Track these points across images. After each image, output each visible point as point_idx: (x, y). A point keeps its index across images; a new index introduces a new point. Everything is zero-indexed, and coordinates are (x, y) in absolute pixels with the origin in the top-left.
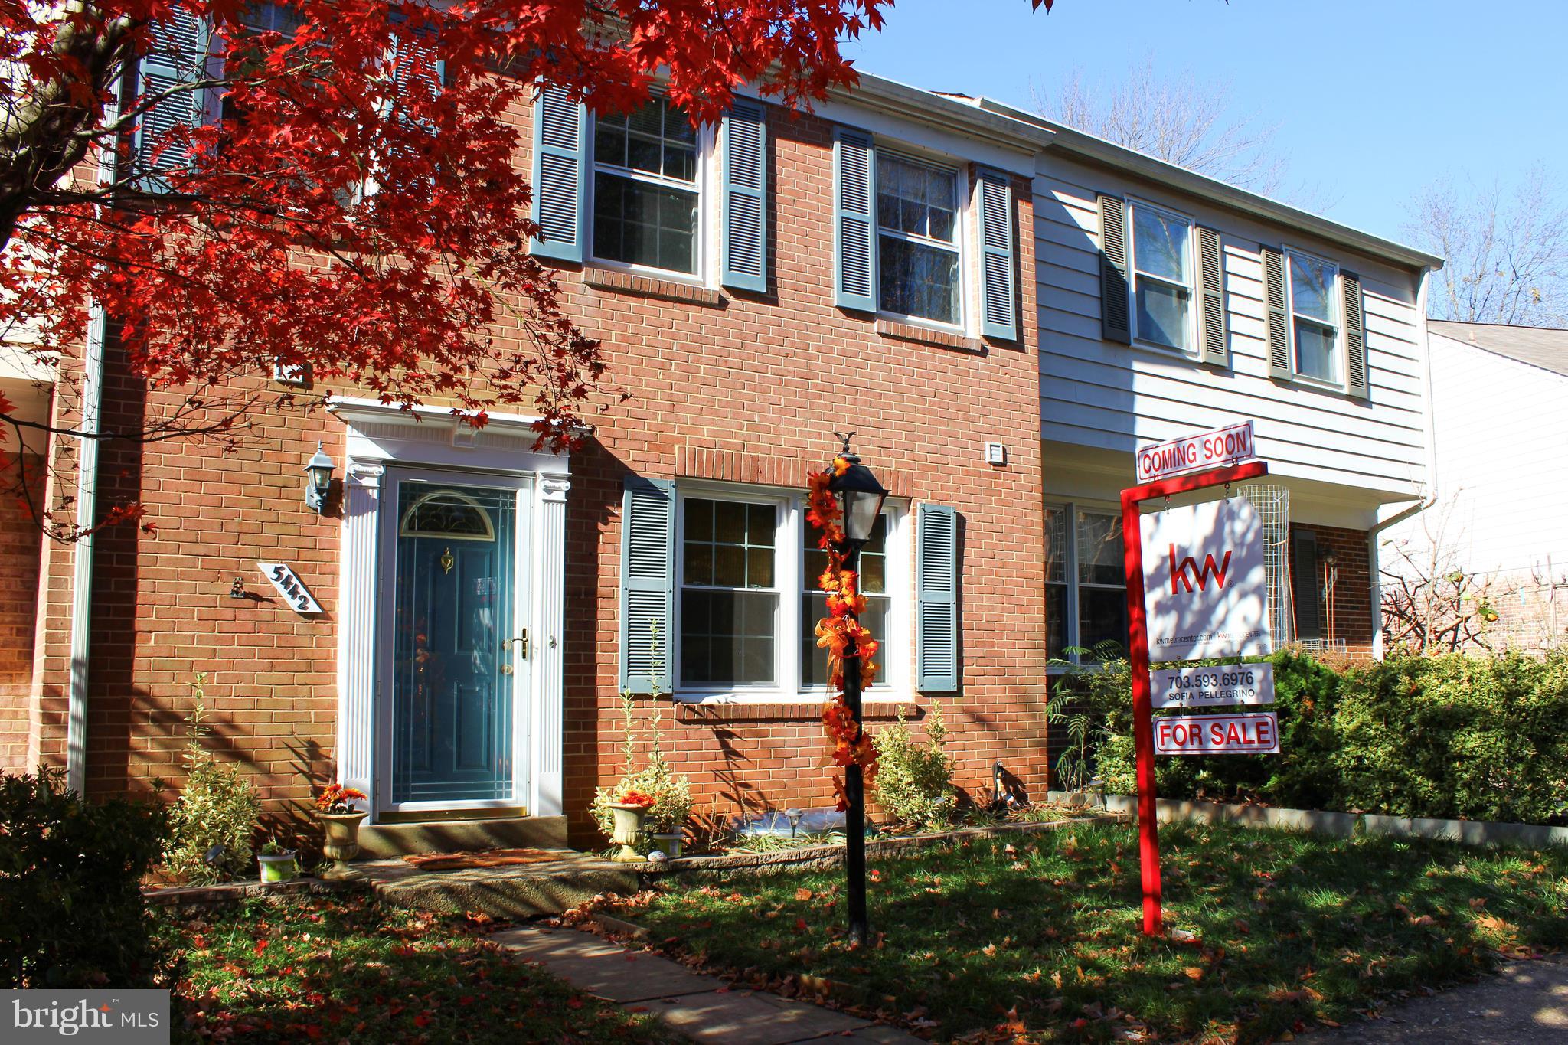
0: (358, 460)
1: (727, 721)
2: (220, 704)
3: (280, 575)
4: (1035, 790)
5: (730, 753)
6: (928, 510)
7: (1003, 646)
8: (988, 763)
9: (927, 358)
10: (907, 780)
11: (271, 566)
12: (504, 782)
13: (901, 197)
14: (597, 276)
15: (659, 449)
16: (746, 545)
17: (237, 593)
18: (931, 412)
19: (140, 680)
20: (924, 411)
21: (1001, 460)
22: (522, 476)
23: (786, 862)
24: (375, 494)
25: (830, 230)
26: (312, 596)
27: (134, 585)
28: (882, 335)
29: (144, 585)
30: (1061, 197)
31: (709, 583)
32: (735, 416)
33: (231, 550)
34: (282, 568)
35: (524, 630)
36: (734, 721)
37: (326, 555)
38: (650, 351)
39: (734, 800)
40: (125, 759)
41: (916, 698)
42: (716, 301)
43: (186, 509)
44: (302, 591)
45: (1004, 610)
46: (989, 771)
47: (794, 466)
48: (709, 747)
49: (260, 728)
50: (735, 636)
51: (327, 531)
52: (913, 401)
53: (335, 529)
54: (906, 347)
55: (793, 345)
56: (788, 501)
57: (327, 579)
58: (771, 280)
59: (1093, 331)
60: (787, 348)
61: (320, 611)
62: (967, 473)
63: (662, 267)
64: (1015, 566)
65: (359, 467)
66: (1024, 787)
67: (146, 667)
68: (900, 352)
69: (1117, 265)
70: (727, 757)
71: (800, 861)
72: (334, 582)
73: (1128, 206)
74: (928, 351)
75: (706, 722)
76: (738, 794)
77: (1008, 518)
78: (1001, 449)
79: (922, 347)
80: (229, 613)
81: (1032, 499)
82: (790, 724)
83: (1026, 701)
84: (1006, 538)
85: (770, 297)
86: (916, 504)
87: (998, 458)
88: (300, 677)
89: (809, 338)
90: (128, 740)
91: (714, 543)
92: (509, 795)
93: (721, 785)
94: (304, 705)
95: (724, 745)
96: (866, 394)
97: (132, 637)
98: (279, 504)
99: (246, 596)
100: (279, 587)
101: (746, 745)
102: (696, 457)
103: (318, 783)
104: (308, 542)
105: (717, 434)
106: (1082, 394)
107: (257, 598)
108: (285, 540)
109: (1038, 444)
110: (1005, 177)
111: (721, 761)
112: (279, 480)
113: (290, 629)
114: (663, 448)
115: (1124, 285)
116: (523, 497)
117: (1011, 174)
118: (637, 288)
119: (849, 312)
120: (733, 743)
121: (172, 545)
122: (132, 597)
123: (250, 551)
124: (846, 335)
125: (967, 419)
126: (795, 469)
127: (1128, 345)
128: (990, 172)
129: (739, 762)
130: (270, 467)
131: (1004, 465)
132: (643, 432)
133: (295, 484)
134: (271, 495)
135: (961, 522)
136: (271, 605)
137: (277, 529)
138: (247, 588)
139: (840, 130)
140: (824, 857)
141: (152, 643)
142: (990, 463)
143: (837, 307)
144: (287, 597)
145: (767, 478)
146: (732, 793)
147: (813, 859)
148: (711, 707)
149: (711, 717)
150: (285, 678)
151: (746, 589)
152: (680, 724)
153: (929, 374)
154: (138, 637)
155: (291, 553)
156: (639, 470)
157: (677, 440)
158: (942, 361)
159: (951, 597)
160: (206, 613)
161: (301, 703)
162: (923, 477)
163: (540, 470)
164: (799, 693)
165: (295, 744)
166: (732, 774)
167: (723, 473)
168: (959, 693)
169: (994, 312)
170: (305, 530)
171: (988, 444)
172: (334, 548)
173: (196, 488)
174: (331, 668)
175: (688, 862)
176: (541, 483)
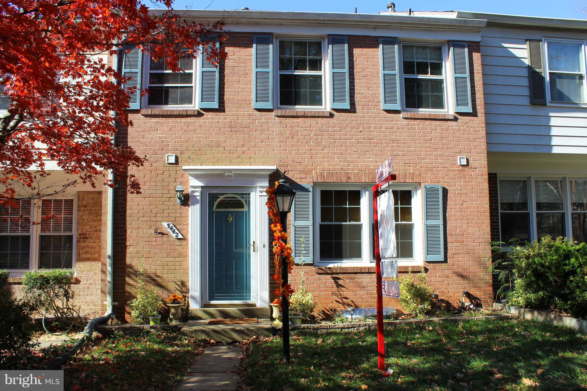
0: (192, 187)
1: (337, 274)
2: (152, 268)
3: (169, 226)
4: (486, 302)
5: (339, 286)
6: (428, 187)
7: (468, 241)
8: (461, 291)
9: (427, 125)
10: (409, 297)
11: (167, 223)
12: (248, 294)
13: (415, 60)
14: (279, 113)
15: (306, 173)
16: (348, 206)
17: (156, 232)
18: (429, 147)
19: (128, 261)
20: (426, 147)
21: (466, 164)
22: (252, 187)
23: (342, 328)
24: (199, 198)
25: (379, 80)
26: (180, 233)
27: (126, 231)
28: (405, 118)
29: (129, 231)
30: (505, 45)
31: (332, 221)
32: (338, 158)
33: (154, 219)
34: (170, 224)
35: (254, 242)
36: (340, 273)
37: (184, 219)
38: (302, 137)
39: (340, 303)
40: (124, 285)
41: (424, 264)
42: (328, 115)
43: (140, 207)
44: (176, 231)
45: (468, 226)
46: (461, 294)
47: (365, 175)
48: (330, 283)
49: (165, 276)
50: (343, 241)
51: (184, 211)
52: (421, 143)
53: (187, 210)
54: (416, 122)
55: (363, 127)
56: (365, 188)
57: (185, 227)
58: (353, 103)
59: (526, 101)
60: (361, 129)
61: (182, 237)
62: (449, 170)
63: (310, 105)
64: (474, 208)
65: (193, 189)
66: (480, 301)
67: (130, 257)
68: (414, 124)
69: (538, 70)
70: (337, 287)
71: (349, 328)
72: (187, 228)
73: (545, 43)
74: (427, 122)
75: (328, 274)
76: (342, 301)
77: (470, 188)
78: (465, 159)
79: (424, 121)
80: (154, 239)
81: (484, 179)
82: (365, 274)
83: (481, 264)
84: (469, 196)
85: (352, 110)
86: (423, 185)
87: (464, 162)
88: (177, 259)
89: (371, 124)
90: (125, 279)
91: (334, 206)
92: (250, 299)
93: (335, 297)
94: (178, 268)
95: (336, 283)
96: (398, 143)
97: (125, 247)
98: (168, 203)
99: (159, 233)
100: (169, 230)
101: (345, 283)
102: (322, 175)
103: (185, 294)
104: (179, 215)
105: (330, 165)
106: (519, 130)
107: (163, 234)
108: (171, 215)
109: (486, 155)
110: (464, 43)
111: (335, 288)
112: (169, 196)
113: (173, 244)
114: (308, 172)
115: (543, 79)
116: (252, 195)
117: (468, 42)
118: (295, 115)
119: (389, 111)
120: (340, 282)
121: (136, 219)
122: (125, 235)
123: (160, 219)
124: (388, 121)
125: (448, 148)
126: (365, 176)
127: (546, 105)
128: (456, 43)
129: (342, 289)
130: (166, 192)
131: (467, 165)
132: (299, 167)
133: (174, 196)
134: (166, 200)
135: (445, 191)
136: (167, 236)
137: (168, 211)
138: (159, 231)
139: (381, 39)
140: (360, 327)
141: (131, 249)
142: (460, 165)
143: (383, 110)
144: (172, 233)
145: (353, 180)
146: (340, 300)
147: (355, 327)
148: (330, 268)
149: (330, 272)
150: (172, 259)
151: (348, 223)
152: (317, 275)
153: (428, 131)
154: (128, 247)
155: (173, 219)
156: (298, 181)
157: (313, 169)
158: (434, 125)
159: (440, 222)
160: (147, 239)
161: (177, 268)
162: (426, 174)
163: (258, 185)
164: (371, 262)
165: (176, 281)
166: (340, 293)
167: (334, 180)
168: (445, 261)
169: (459, 102)
170: (178, 211)
171: (458, 157)
172: (187, 217)
173: (143, 200)
174: (187, 256)
175: (300, 326)
176: (259, 189)
